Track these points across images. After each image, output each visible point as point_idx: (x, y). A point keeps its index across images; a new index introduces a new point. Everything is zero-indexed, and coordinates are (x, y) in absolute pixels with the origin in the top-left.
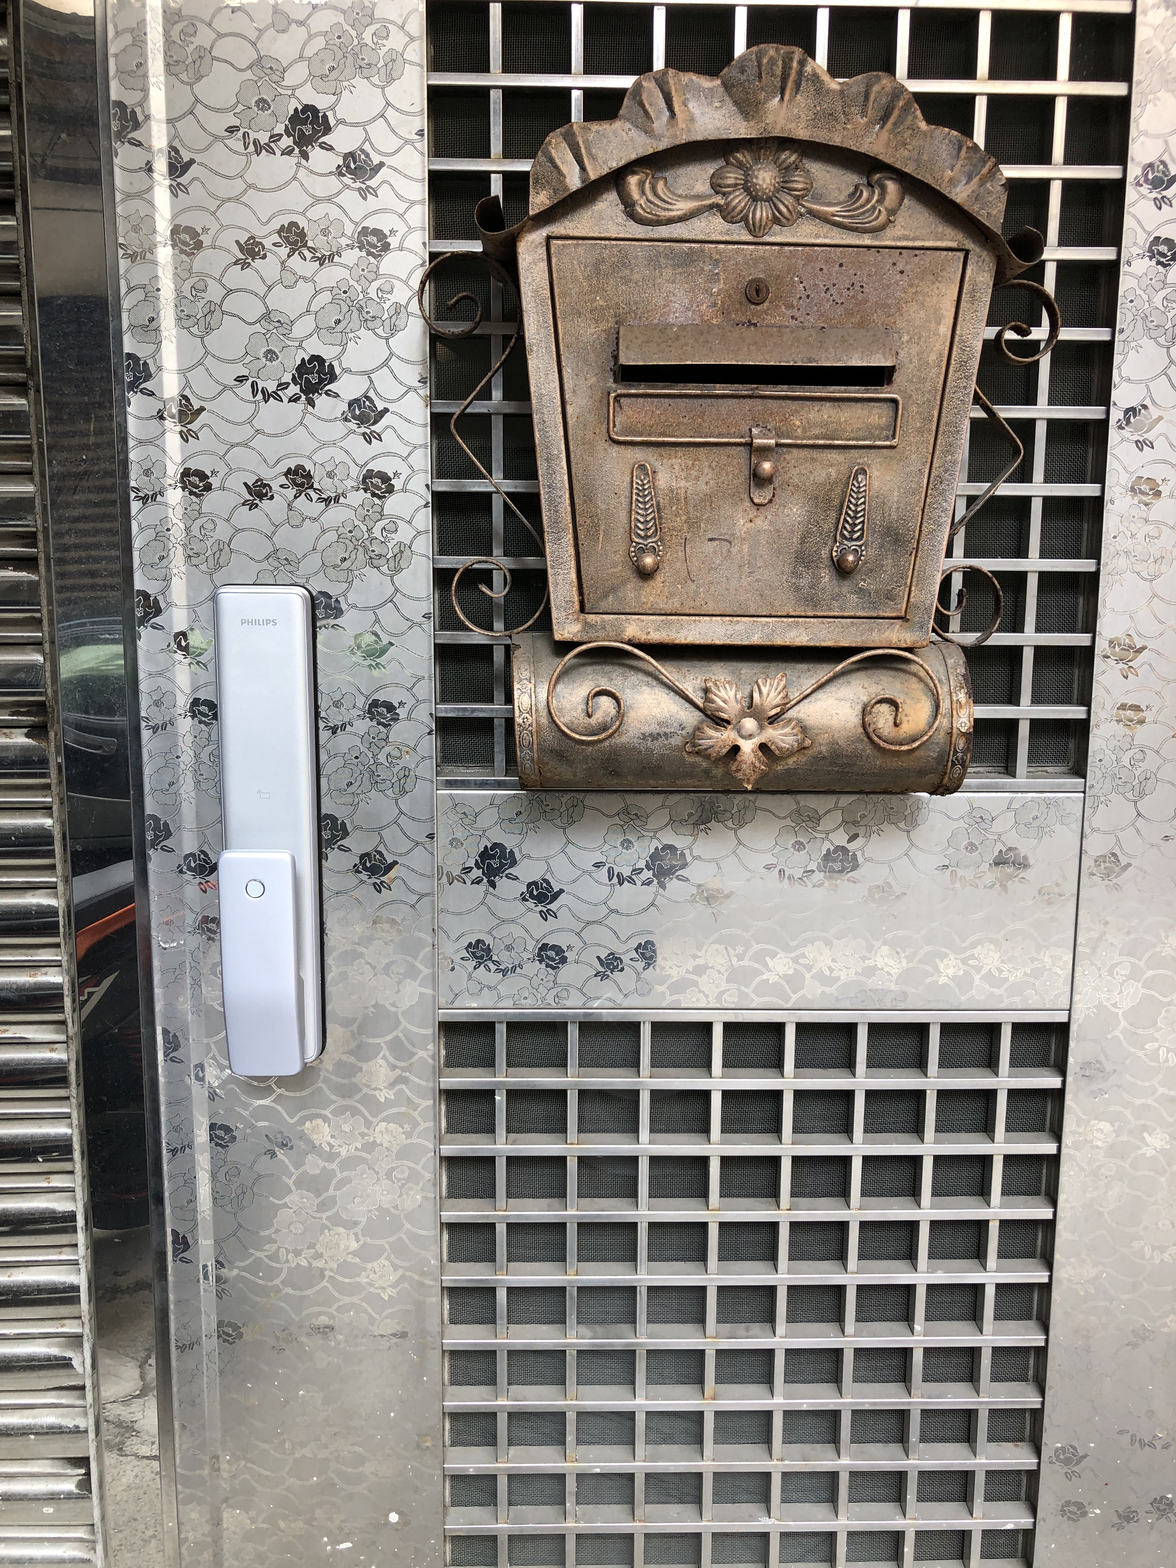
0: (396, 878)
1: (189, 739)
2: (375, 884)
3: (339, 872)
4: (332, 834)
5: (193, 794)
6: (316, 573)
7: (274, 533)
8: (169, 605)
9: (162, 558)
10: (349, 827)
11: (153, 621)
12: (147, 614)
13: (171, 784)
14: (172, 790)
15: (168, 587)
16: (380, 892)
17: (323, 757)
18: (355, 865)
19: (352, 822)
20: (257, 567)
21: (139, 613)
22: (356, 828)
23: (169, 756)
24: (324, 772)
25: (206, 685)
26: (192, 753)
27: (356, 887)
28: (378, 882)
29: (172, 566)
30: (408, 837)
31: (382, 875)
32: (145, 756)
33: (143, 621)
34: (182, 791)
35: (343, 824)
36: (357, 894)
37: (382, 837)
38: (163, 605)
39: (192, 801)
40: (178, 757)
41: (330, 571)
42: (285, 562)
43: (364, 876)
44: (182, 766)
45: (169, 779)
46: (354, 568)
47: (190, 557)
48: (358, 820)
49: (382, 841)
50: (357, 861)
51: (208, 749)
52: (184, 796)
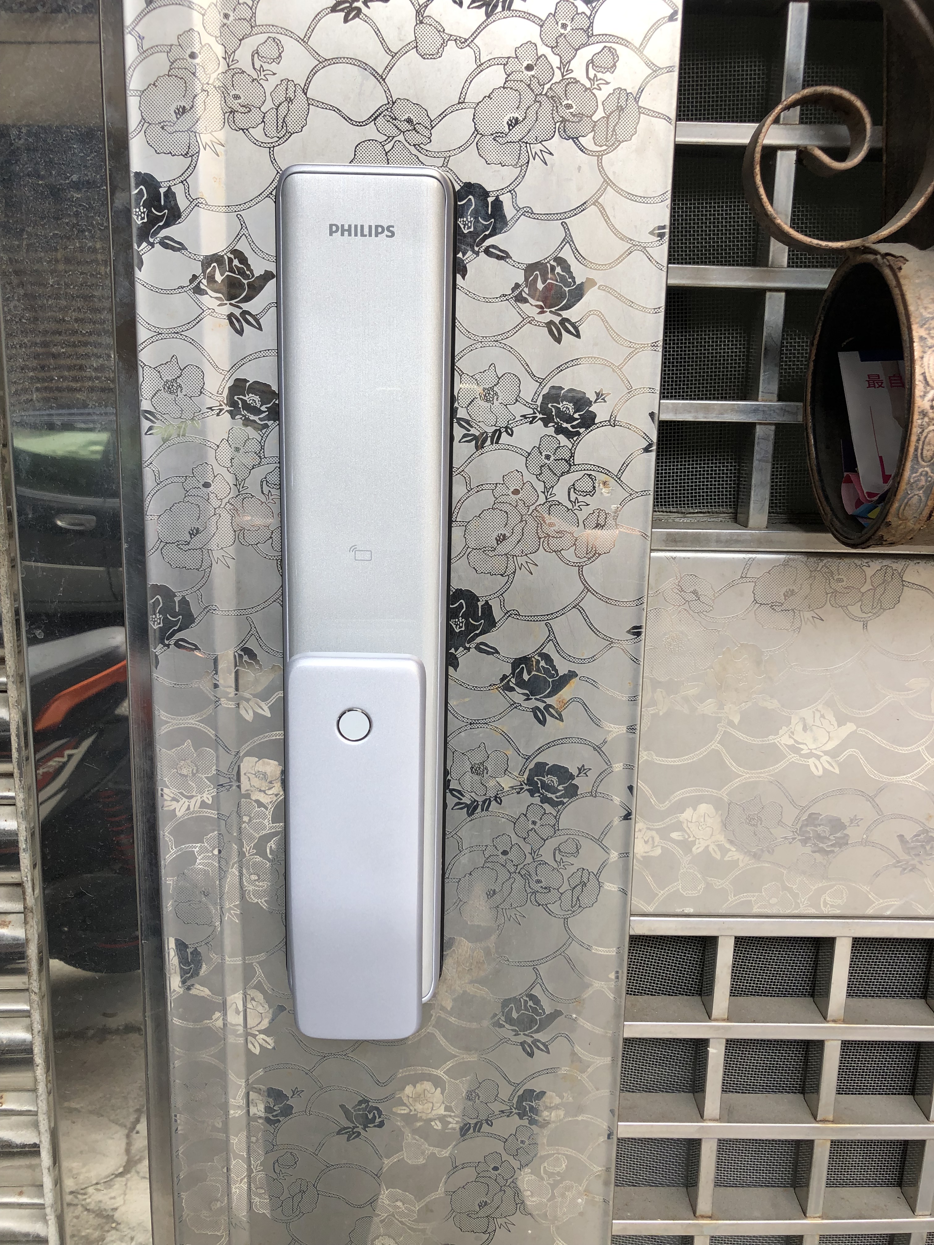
0: (572, 700)
1: (226, 452)
2: (535, 710)
3: (475, 688)
4: (468, 624)
5: (231, 551)
6: (462, 148)
7: (389, 68)
8: (195, 203)
9: (182, 111)
10: (497, 613)
11: (164, 233)
12: (153, 221)
13: (193, 533)
14: (196, 542)
15: (192, 167)
16: (543, 722)
17: (459, 490)
18: (504, 677)
19: (502, 605)
20: (357, 134)
21: (138, 218)
22: (508, 614)
23: (191, 484)
24: (459, 517)
25: (257, 355)
26: (230, 479)
27: (502, 715)
28: (541, 706)
29: (200, 127)
30: (595, 631)
31: (549, 695)
32: (149, 482)
33: (145, 233)
34: (213, 545)
35: (487, 607)
36: (505, 725)
37: (551, 630)
38: (182, 202)
39: (231, 562)
40: (207, 485)
41: (488, 143)
42: (405, 126)
43: (518, 695)
44: (215, 503)
45: (189, 523)
46: (530, 138)
47: (233, 112)
48: (513, 601)
49: (551, 638)
50: (508, 670)
51: (259, 473)
52: (217, 554)
